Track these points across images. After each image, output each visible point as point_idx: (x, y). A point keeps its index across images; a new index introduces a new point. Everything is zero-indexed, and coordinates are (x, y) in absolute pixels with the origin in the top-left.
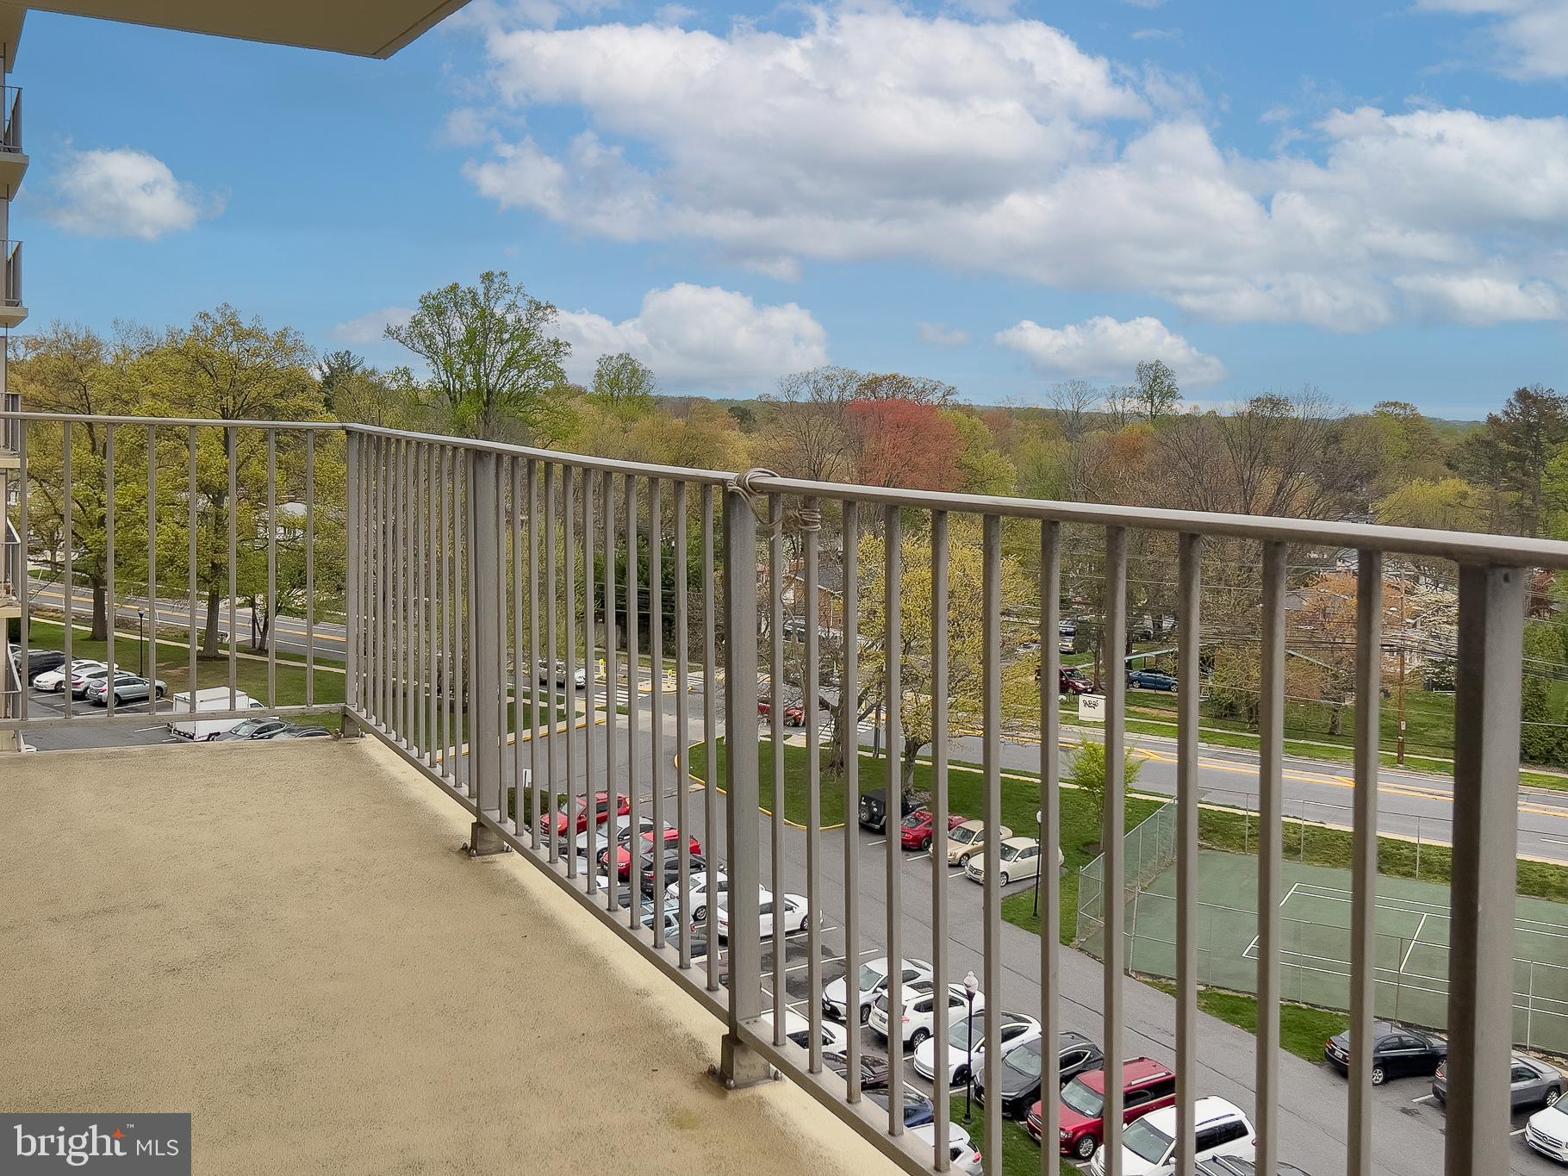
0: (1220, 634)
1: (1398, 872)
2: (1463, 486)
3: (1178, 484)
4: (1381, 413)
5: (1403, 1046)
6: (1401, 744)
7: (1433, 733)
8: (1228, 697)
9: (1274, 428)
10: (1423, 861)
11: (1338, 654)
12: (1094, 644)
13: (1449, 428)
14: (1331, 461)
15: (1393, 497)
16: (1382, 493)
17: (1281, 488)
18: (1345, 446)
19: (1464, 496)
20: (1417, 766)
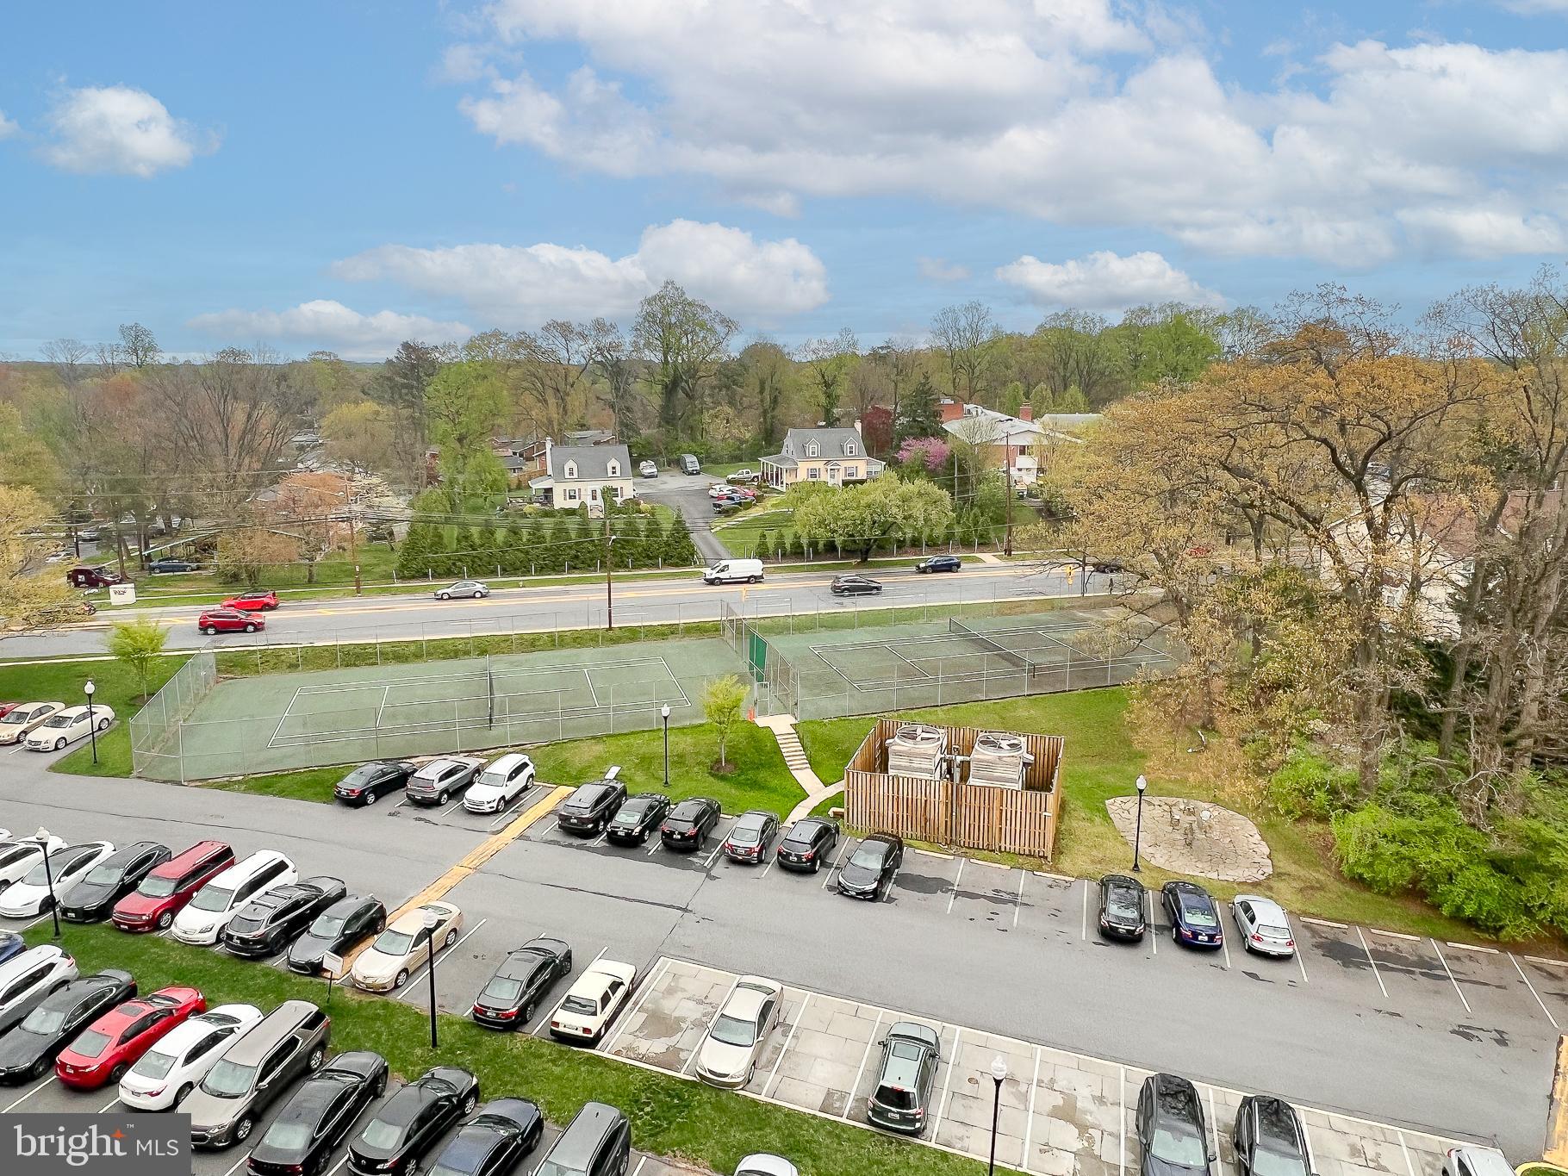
0: (217, 525)
1: (366, 664)
2: (377, 407)
3: (168, 419)
4: (314, 359)
5: (384, 774)
6: (358, 581)
7: (377, 570)
8: (231, 569)
9: (237, 373)
10: (381, 653)
11: (306, 528)
12: (116, 546)
13: (361, 367)
14: (284, 394)
15: (331, 417)
16: (322, 415)
17: (249, 417)
18: (291, 382)
19: (377, 413)
20: (371, 592)
